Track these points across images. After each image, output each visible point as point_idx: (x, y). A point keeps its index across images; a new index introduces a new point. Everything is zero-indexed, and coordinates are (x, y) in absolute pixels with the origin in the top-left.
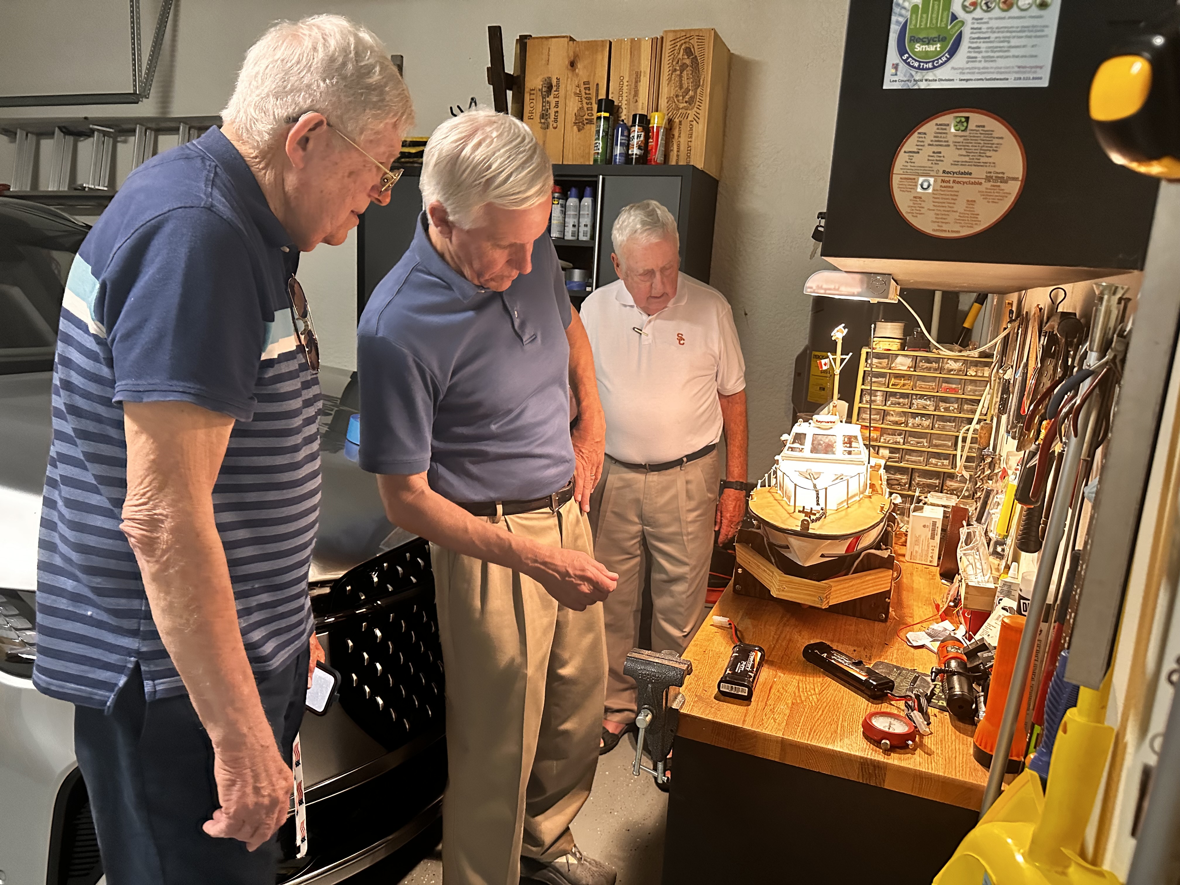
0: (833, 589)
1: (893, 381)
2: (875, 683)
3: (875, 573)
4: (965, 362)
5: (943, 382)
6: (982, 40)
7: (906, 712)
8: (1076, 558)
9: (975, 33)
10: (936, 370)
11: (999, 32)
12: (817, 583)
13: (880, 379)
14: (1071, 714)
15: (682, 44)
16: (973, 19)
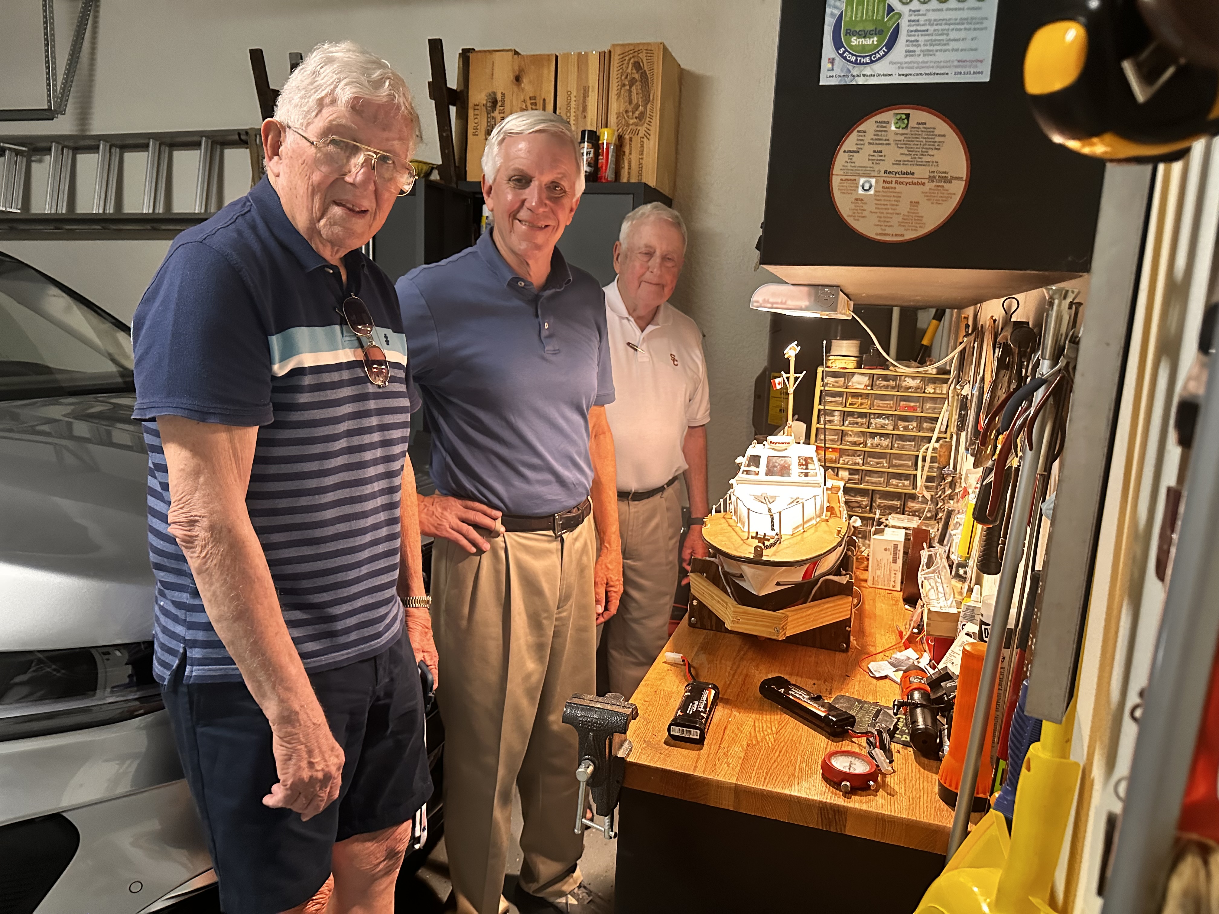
0: (789, 619)
1: (850, 400)
2: (835, 719)
3: (833, 601)
4: (923, 379)
5: (901, 401)
6: (920, 33)
7: (868, 749)
8: (1036, 579)
9: (913, 25)
10: (893, 388)
11: (937, 25)
12: (772, 613)
13: (837, 399)
14: (1035, 749)
15: (630, 59)
16: (910, 10)
